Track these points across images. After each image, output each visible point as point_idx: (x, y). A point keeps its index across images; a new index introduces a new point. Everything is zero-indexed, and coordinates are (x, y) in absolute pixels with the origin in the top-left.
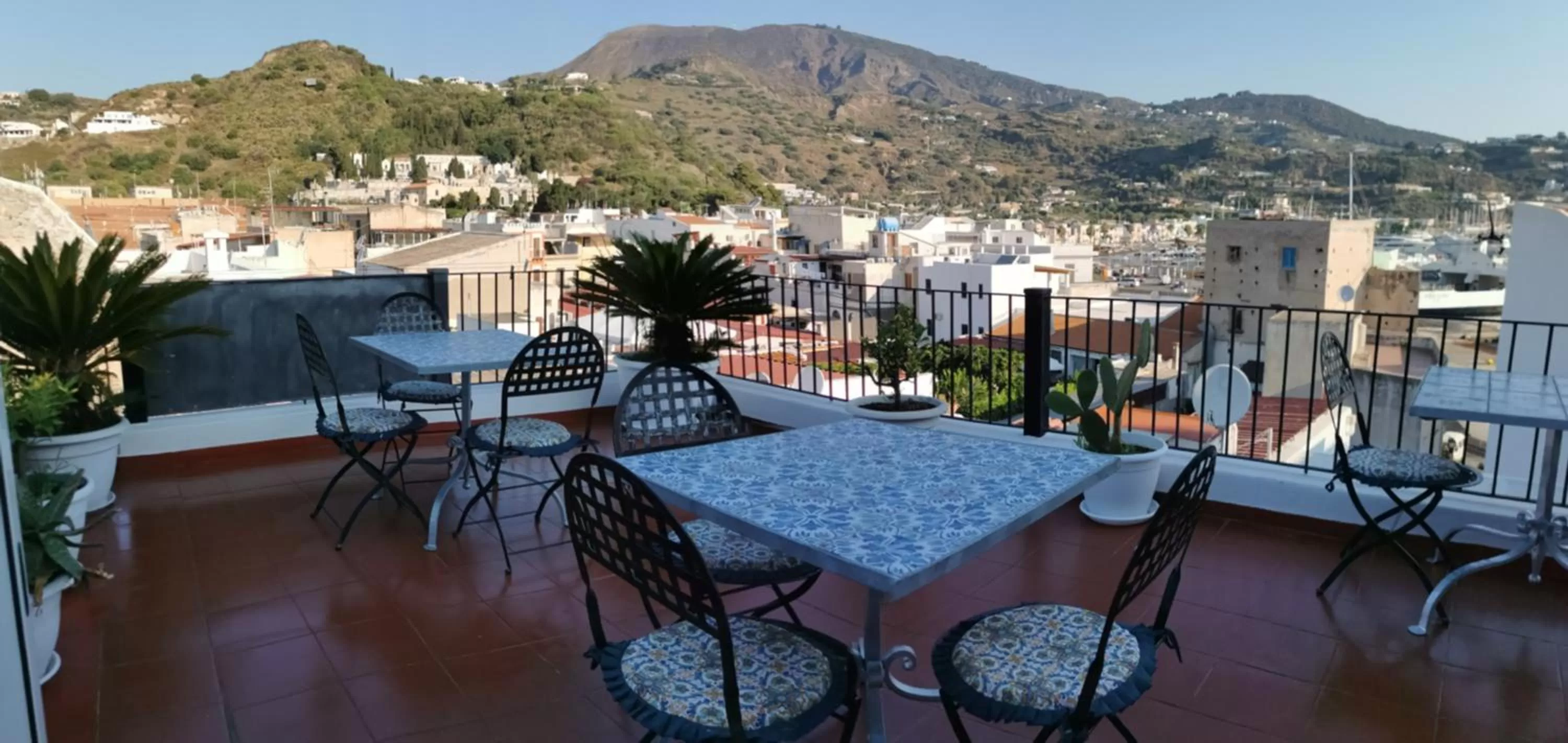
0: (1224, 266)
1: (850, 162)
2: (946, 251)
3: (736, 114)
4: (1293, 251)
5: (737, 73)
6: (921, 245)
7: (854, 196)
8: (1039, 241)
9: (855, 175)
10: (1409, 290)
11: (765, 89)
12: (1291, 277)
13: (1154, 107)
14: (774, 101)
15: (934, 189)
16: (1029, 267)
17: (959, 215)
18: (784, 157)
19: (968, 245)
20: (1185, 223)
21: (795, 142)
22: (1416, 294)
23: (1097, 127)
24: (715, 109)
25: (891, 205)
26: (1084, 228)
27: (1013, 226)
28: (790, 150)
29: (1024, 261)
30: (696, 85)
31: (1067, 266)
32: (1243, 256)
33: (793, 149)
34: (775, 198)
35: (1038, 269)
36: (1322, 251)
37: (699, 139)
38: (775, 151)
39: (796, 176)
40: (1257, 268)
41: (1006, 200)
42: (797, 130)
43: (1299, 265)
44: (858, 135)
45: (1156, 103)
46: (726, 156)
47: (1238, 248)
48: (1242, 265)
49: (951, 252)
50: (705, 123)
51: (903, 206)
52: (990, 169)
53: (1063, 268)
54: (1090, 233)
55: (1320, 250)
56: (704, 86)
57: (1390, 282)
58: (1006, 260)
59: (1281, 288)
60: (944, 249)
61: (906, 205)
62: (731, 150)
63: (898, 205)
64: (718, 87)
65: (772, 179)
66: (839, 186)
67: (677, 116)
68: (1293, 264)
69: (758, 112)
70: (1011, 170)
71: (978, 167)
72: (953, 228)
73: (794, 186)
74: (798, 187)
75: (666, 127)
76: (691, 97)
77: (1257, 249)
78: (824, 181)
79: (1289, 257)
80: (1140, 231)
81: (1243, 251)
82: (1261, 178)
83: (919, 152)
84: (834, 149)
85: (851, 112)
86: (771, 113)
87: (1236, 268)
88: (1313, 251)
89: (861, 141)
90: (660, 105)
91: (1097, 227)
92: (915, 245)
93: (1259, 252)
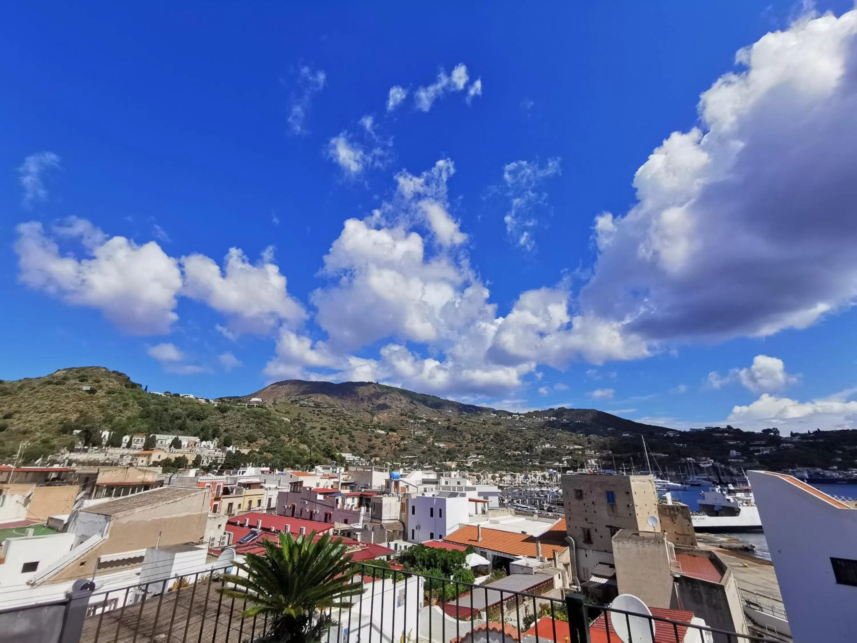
0: (575, 502)
1: (378, 442)
2: (423, 490)
3: (329, 420)
4: (612, 494)
5: (332, 402)
6: (410, 487)
7: (378, 459)
8: (469, 484)
9: (379, 449)
10: (685, 518)
11: (344, 409)
12: (614, 509)
13: (519, 415)
14: (347, 415)
15: (415, 455)
16: (466, 499)
17: (427, 469)
18: (348, 440)
19: (434, 486)
20: (542, 474)
21: (354, 433)
22: (690, 520)
23: (493, 424)
24: (320, 418)
25: (394, 463)
26: (490, 476)
27: (455, 476)
28: (352, 438)
29: (463, 495)
30: (313, 407)
31: (485, 497)
32: (584, 496)
33: (353, 437)
34: (342, 461)
35: (470, 500)
36: (629, 493)
37: (311, 432)
38: (345, 438)
39: (352, 450)
40: (593, 503)
41: (449, 461)
42: (356, 428)
43: (617, 501)
44: (382, 430)
45: (520, 413)
46: (322, 440)
47: (581, 491)
48: (584, 501)
49: (425, 491)
50: (315, 424)
51: (400, 464)
52: (442, 445)
53: (482, 499)
54: (493, 478)
55: (628, 493)
56: (316, 408)
57: (672, 512)
58: (454, 495)
59: (610, 515)
60: (421, 488)
61: (402, 464)
62: (324, 437)
63: (397, 463)
64: (323, 408)
65: (341, 452)
66: (371, 454)
67: (303, 421)
68: (614, 501)
69: (340, 419)
70: (453, 445)
71: (436, 444)
72: (426, 477)
73: (351, 454)
74: (353, 455)
75: (296, 426)
76: (310, 412)
77: (591, 491)
78: (365, 452)
79: (611, 497)
80: (520, 478)
81: (584, 492)
82: (578, 449)
83: (409, 437)
84: (371, 436)
85: (379, 419)
86: (345, 420)
87: (581, 503)
88: (624, 493)
89: (383, 432)
90: (295, 415)
91: (497, 475)
92: (407, 486)
93: (593, 494)
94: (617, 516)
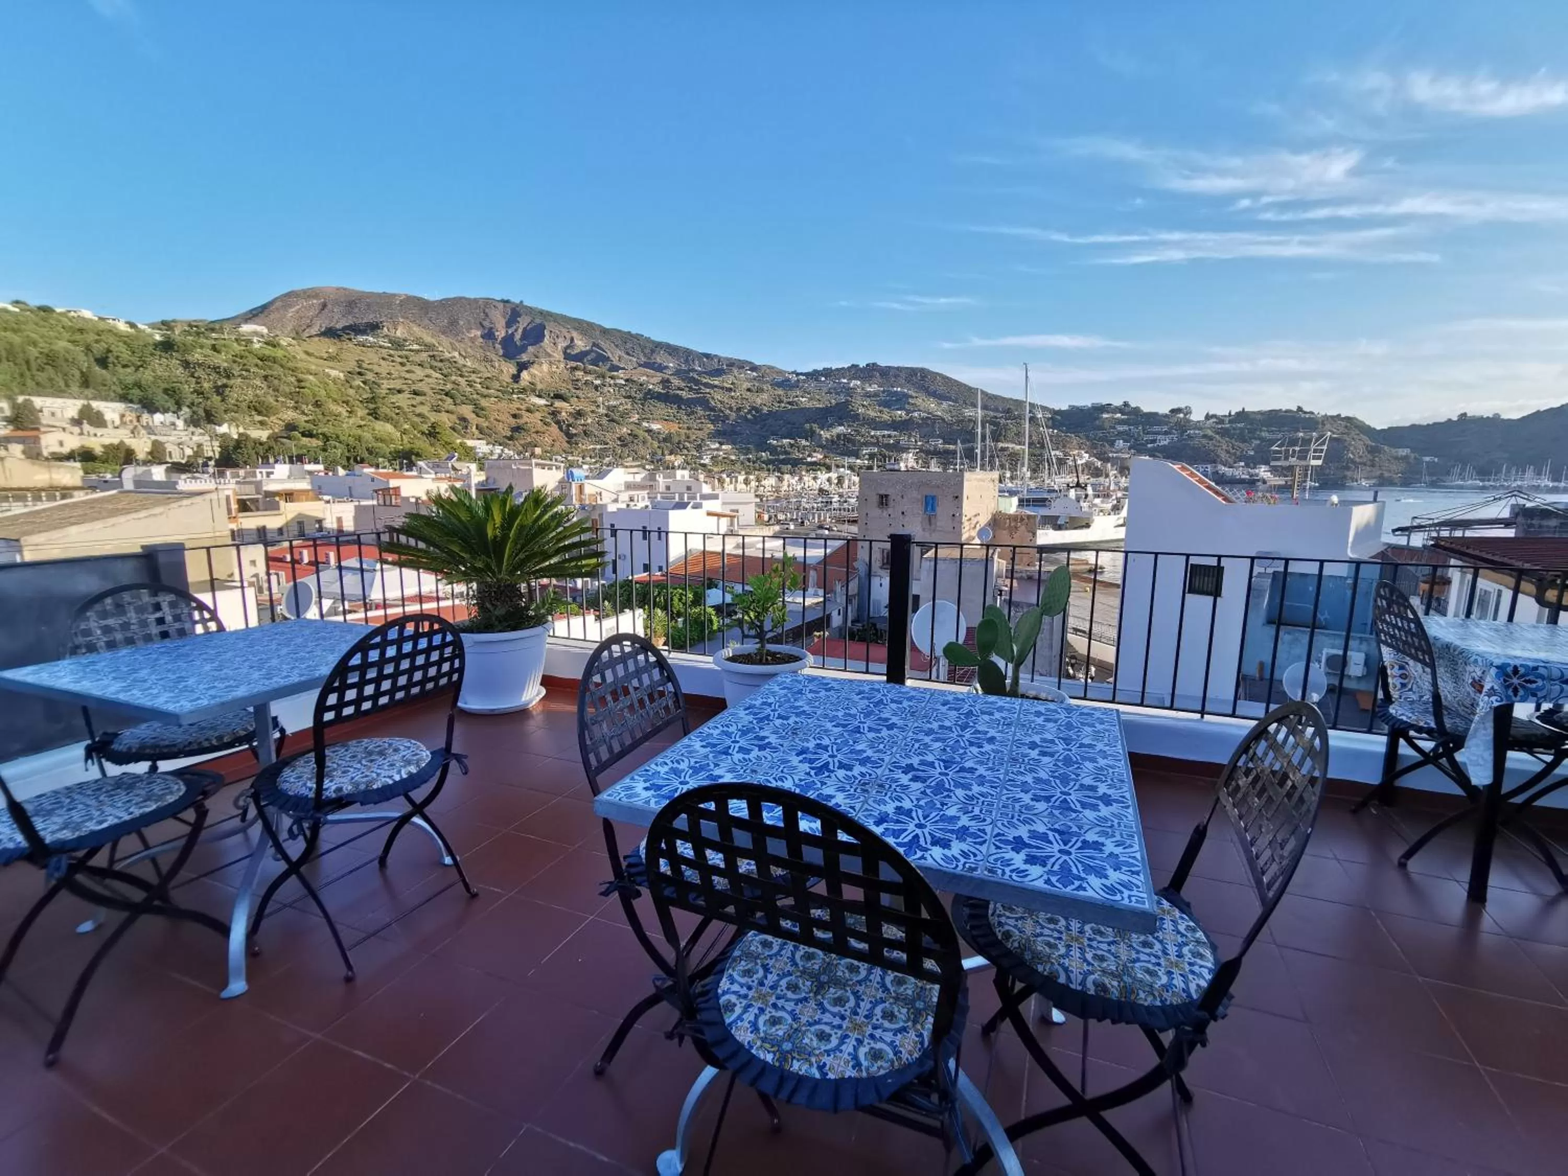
0: (875, 512)
1: (533, 420)
2: (627, 499)
3: (428, 376)
4: (933, 498)
5: (428, 339)
6: (604, 494)
7: (538, 451)
8: (706, 489)
9: (537, 432)
10: (1029, 531)
11: (456, 354)
12: (933, 521)
13: (798, 374)
14: (465, 366)
15: (607, 444)
16: (701, 512)
17: (631, 467)
18: (474, 416)
19: (644, 493)
20: (827, 475)
21: (484, 403)
22: (1034, 534)
23: (749, 390)
24: (408, 371)
25: (569, 458)
26: (741, 478)
27: (683, 476)
28: (479, 410)
29: (697, 506)
30: (389, 348)
31: (732, 511)
32: (891, 503)
33: (482, 409)
34: (469, 454)
35: (709, 514)
36: (958, 498)
37: (393, 398)
38: (466, 411)
39: (483, 433)
40: (903, 513)
41: (671, 454)
42: (485, 391)
43: (939, 510)
44: (540, 396)
45: (799, 371)
46: (419, 415)
47: (887, 496)
48: (890, 511)
49: (632, 499)
50: (397, 384)
51: (581, 460)
52: (655, 427)
53: (728, 512)
54: (747, 482)
55: (956, 497)
56: (396, 350)
57: (1012, 525)
58: (681, 506)
59: (924, 530)
60: (625, 496)
61: (584, 458)
62: (424, 410)
63: (576, 458)
64: (410, 350)
65: (463, 437)
66: (522, 442)
67: (370, 376)
68: (933, 509)
69: (450, 375)
70: (674, 428)
71: (645, 424)
72: (630, 478)
73: (485, 442)
74: (487, 444)
75: (359, 387)
76: (383, 359)
77: (902, 497)
78: (511, 438)
79: (930, 503)
80: (790, 481)
81: (891, 498)
82: (890, 436)
83: (593, 412)
84: (518, 409)
85: (533, 376)
86: (461, 376)
87: (885, 514)
88: (950, 498)
89: (542, 402)
90: (352, 365)
91: (752, 477)
92: (600, 494)
93: (905, 500)
94: (934, 531)
